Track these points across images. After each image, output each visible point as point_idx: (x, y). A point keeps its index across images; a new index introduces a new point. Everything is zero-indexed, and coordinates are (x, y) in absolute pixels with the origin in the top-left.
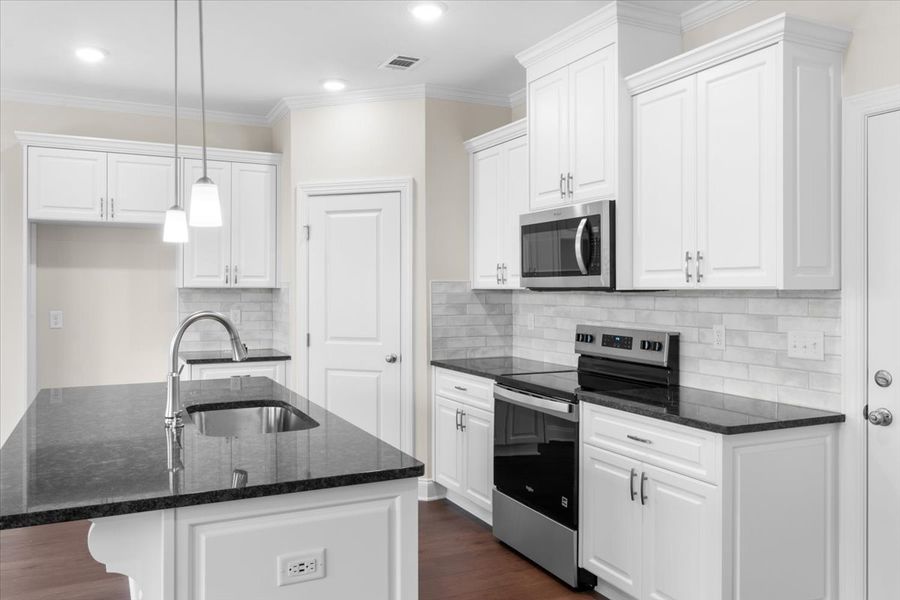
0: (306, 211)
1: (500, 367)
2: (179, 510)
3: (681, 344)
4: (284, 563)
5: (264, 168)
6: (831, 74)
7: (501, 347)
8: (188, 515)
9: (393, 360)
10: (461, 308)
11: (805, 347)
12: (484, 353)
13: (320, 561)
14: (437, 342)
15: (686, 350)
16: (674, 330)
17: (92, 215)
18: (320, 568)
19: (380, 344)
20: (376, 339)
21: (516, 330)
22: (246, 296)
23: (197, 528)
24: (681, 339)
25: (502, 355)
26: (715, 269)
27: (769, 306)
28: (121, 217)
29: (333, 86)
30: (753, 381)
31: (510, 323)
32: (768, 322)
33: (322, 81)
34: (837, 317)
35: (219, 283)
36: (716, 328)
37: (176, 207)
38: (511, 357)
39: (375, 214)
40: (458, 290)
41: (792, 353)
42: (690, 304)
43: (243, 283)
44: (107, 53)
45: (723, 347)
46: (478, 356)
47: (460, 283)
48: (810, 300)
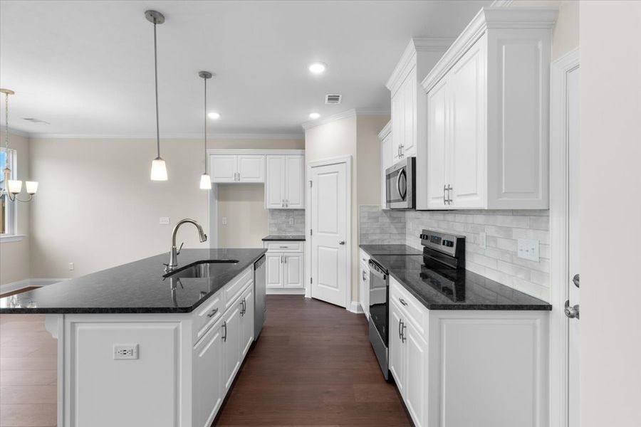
0: (311, 174)
1: (399, 250)
2: (66, 315)
3: (466, 244)
4: (116, 348)
5: (299, 156)
6: (540, 45)
7: (399, 239)
8: (71, 318)
9: (343, 243)
10: (376, 219)
11: (527, 251)
12: (389, 242)
13: (135, 351)
14: (362, 236)
15: (469, 248)
16: (462, 234)
17: (232, 180)
18: (135, 355)
19: (338, 235)
20: (336, 233)
21: (407, 231)
22: (296, 213)
23: (76, 324)
24: (466, 240)
25: (400, 243)
26: (458, 196)
27: (507, 221)
28: (243, 180)
29: (314, 116)
30: (500, 272)
31: (404, 227)
32: (507, 232)
33: (309, 114)
34: (547, 230)
35: (280, 207)
36: (482, 234)
37: (205, 174)
38: (405, 245)
39: (336, 174)
40: (374, 210)
41: (520, 255)
42: (470, 218)
43: (290, 207)
44: (220, 114)
45: (484, 246)
46: (386, 243)
47: (375, 206)
48: (531, 217)
